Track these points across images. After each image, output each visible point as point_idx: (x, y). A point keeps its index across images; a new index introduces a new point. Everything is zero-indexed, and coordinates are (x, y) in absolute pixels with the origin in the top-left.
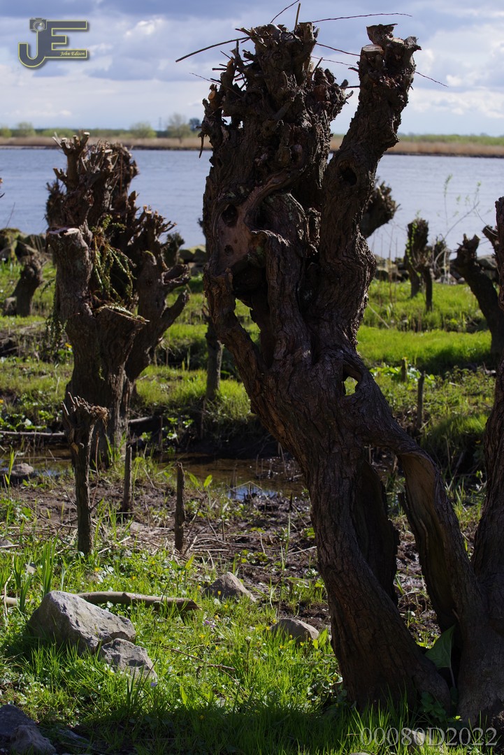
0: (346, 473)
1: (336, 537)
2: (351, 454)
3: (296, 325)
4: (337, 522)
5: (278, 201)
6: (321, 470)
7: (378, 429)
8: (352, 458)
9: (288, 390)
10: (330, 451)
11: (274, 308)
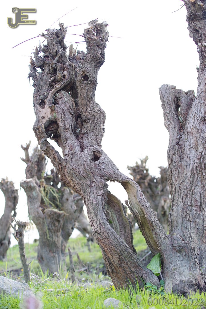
0: (99, 193)
1: (97, 219)
2: (100, 185)
3: (72, 140)
4: (96, 213)
5: (60, 94)
6: (88, 194)
7: (110, 173)
8: (100, 187)
9: (71, 165)
10: (91, 186)
11: (62, 135)
